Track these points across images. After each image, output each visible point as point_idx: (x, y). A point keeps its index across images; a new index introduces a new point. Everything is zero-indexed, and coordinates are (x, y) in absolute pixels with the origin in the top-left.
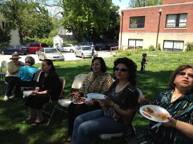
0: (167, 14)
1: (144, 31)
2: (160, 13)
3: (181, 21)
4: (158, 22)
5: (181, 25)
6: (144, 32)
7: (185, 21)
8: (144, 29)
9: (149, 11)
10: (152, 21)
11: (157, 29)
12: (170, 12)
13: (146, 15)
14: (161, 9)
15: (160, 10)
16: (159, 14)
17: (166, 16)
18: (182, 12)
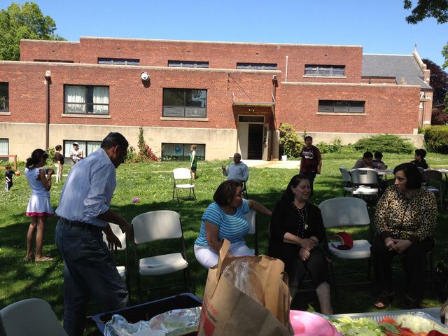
0: (65, 82)
1: (9, 118)
2: (49, 79)
3: (96, 100)
4: (45, 98)
5: (97, 108)
6: (10, 121)
7: (106, 100)
8: (9, 113)
9: (20, 73)
10: (27, 95)
11: (45, 116)
12: (72, 80)
13: (11, 80)
14: (49, 71)
15: (48, 74)
16: (45, 82)
17: (62, 87)
18: (96, 83)
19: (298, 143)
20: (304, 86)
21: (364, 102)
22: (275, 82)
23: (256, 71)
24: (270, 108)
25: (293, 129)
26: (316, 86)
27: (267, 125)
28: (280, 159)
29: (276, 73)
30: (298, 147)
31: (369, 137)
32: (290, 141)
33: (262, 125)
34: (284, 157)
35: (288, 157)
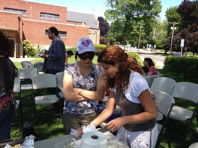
19: (33, 49)
20: (38, 22)
21: (66, 32)
22: (19, 19)
23: (8, 12)
24: (17, 31)
25: (30, 43)
26: (44, 23)
27: (15, 40)
28: (24, 57)
29: (19, 14)
30: (33, 51)
31: (69, 48)
32: (29, 49)
33: (13, 40)
34: (26, 56)
35: (28, 56)
